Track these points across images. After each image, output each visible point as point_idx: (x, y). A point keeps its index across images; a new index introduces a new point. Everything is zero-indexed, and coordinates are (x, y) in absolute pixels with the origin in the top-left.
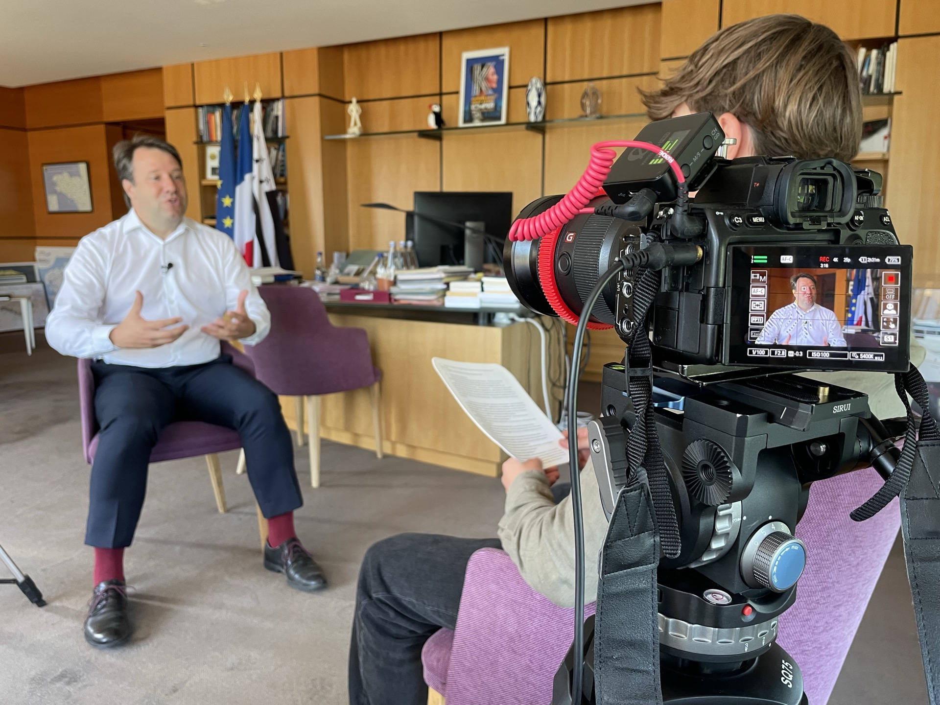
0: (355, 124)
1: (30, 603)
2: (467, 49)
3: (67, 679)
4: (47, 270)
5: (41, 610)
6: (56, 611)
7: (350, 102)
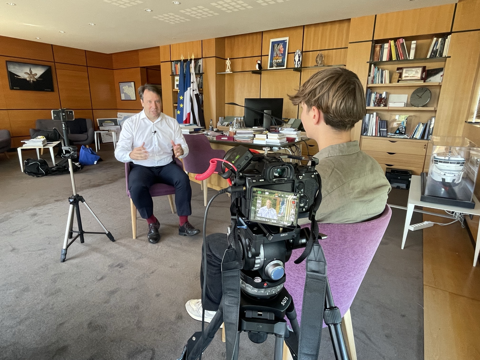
1: (110, 240)
2: (272, 38)
3: (119, 266)
4: (121, 121)
5: (114, 243)
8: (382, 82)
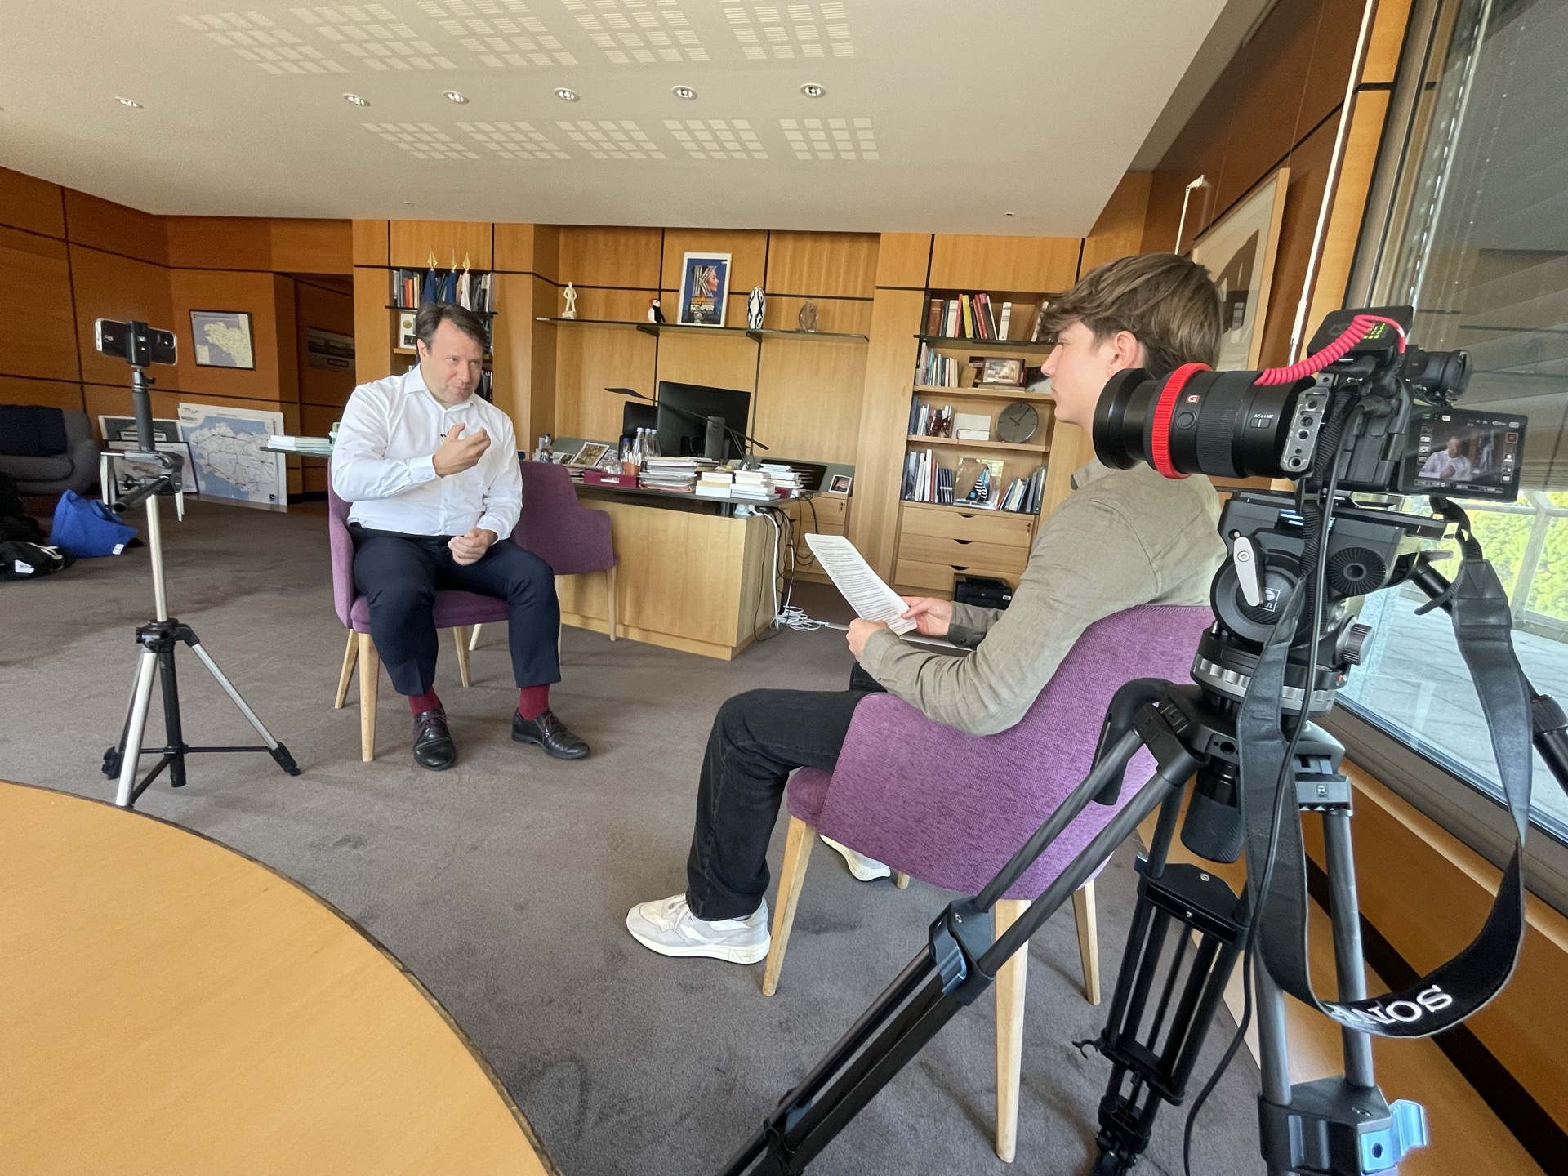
0: (570, 309)
1: (283, 771)
2: (690, 250)
3: (351, 844)
4: (193, 430)
5: (296, 779)
6: (313, 778)
7: (567, 286)
8: (943, 384)
